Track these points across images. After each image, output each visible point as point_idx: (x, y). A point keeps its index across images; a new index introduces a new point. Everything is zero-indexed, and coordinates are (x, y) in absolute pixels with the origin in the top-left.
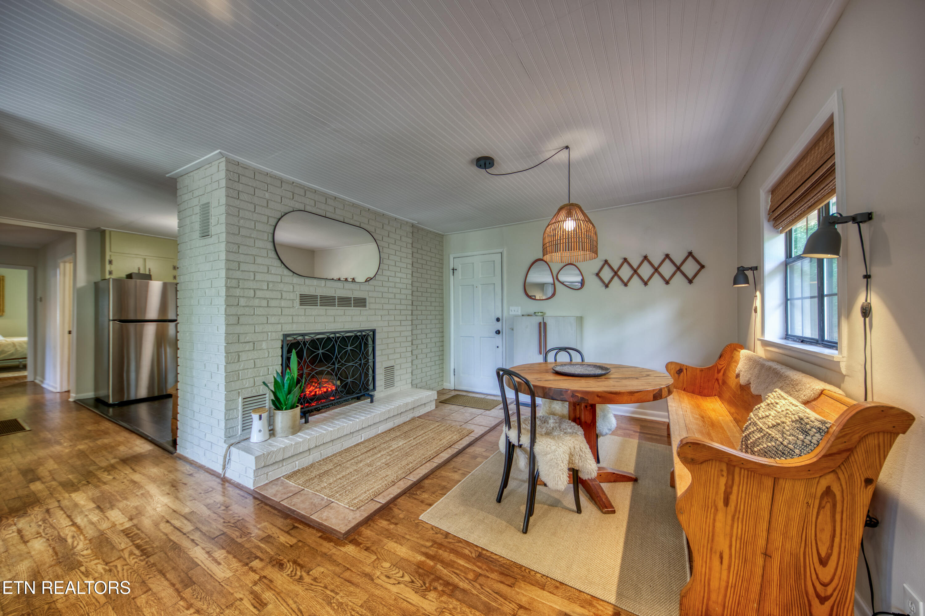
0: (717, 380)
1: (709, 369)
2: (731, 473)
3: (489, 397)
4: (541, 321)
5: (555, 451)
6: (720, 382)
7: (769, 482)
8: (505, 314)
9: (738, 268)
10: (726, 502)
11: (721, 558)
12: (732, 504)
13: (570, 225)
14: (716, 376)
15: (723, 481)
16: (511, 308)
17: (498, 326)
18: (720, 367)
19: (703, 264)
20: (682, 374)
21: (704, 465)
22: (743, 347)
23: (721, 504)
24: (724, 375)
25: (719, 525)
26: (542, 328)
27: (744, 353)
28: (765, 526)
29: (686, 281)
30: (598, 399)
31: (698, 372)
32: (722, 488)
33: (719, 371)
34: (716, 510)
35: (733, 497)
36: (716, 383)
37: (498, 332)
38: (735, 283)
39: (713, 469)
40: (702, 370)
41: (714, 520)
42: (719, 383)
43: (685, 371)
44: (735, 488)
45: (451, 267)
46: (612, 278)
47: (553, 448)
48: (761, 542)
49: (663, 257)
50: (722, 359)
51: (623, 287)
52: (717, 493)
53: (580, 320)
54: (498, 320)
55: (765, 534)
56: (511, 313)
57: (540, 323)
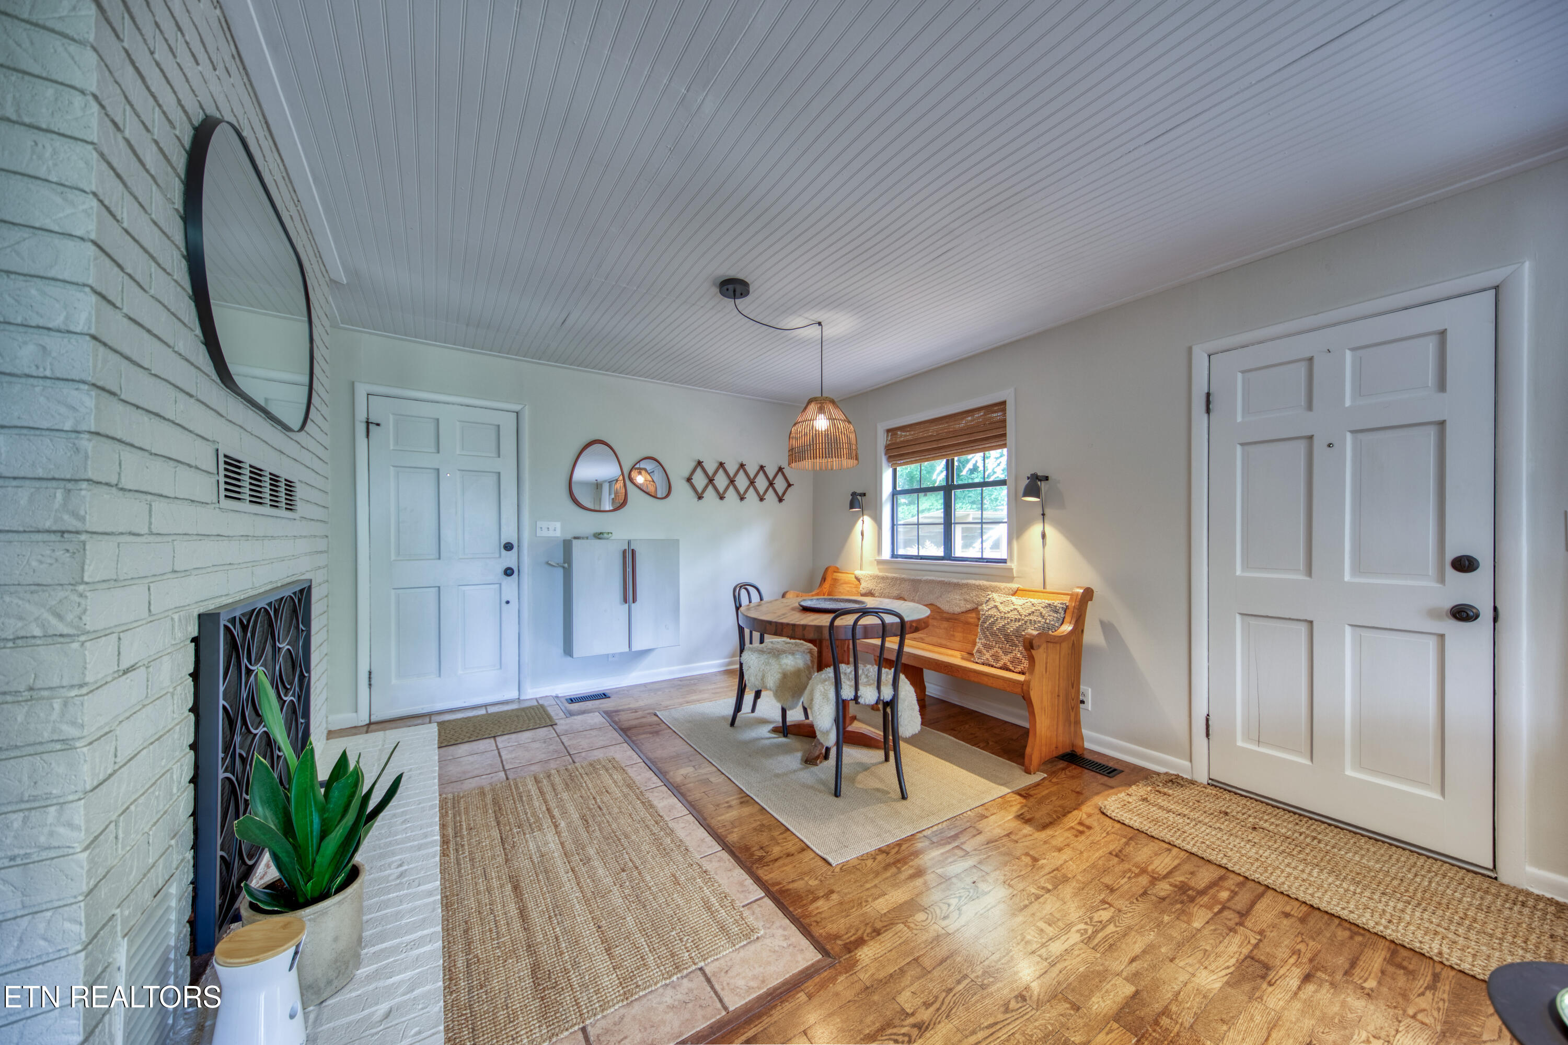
3: (492, 710)
4: (627, 547)
8: (529, 536)
9: (852, 494)
16: (541, 524)
17: (509, 560)
19: (791, 481)
23: (1044, 673)
25: (1044, 688)
26: (629, 559)
28: (1058, 677)
29: (777, 499)
37: (508, 572)
45: (361, 417)
46: (706, 487)
48: (1057, 688)
49: (758, 468)
51: (718, 500)
52: (1043, 666)
54: (508, 547)
55: (1057, 683)
56: (540, 533)
57: (624, 551)
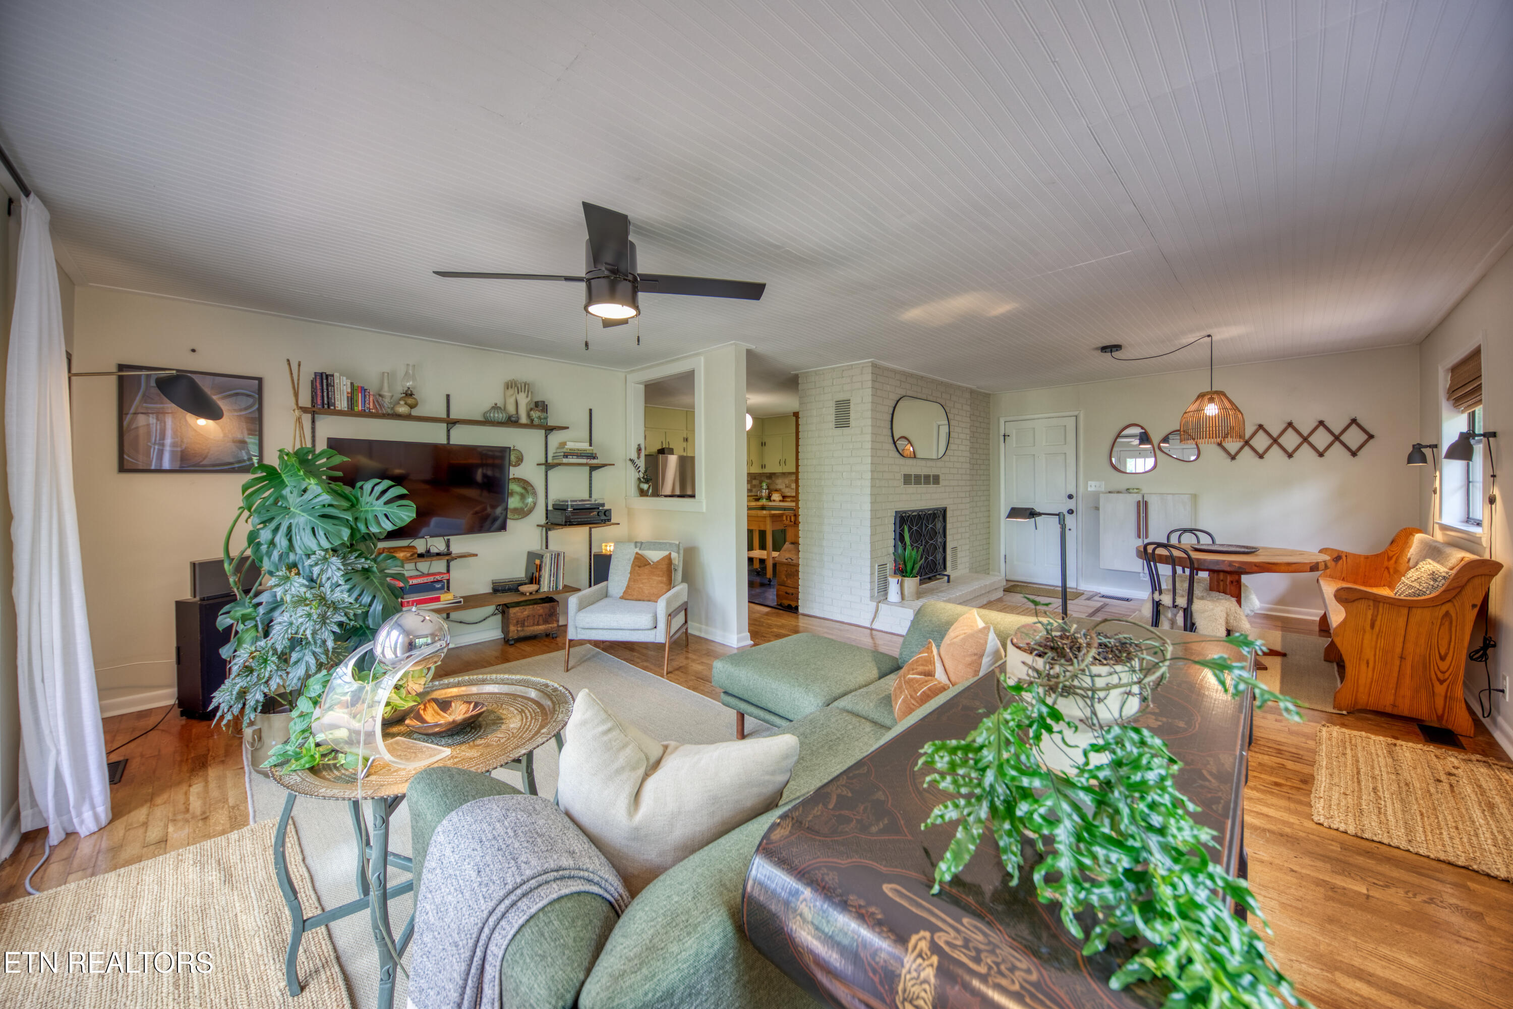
0: (1387, 568)
1: (1377, 556)
2: (1376, 607)
4: (1141, 499)
5: (1213, 609)
6: (1391, 571)
7: (1405, 611)
8: (1081, 490)
9: (1414, 446)
10: (1372, 626)
11: (1368, 663)
12: (1377, 628)
13: (1212, 410)
14: (1386, 563)
15: (1370, 613)
16: (1090, 483)
17: (1072, 504)
18: (1391, 554)
19: (1372, 433)
20: (1341, 562)
21: (1356, 603)
22: (1420, 531)
23: (1368, 628)
24: (1396, 562)
25: (1366, 642)
26: (1142, 508)
27: (1418, 536)
28: (1402, 640)
29: (1349, 454)
30: (1256, 568)
31: (1362, 559)
32: (1370, 617)
33: (1389, 559)
34: (1365, 631)
35: (1378, 623)
36: (1386, 572)
37: (1072, 512)
38: (1409, 462)
39: (1362, 605)
40: (1367, 557)
41: (1363, 639)
42: (1389, 572)
43: (1344, 558)
44: (1379, 617)
45: (1002, 433)
46: (1242, 448)
47: (1211, 607)
48: (1398, 650)
49: (1317, 423)
50: (1395, 545)
51: (1257, 459)
52: (1365, 621)
53: (1195, 497)
54: (1070, 497)
55: (1401, 645)
56: (1089, 489)
57: (1139, 502)
